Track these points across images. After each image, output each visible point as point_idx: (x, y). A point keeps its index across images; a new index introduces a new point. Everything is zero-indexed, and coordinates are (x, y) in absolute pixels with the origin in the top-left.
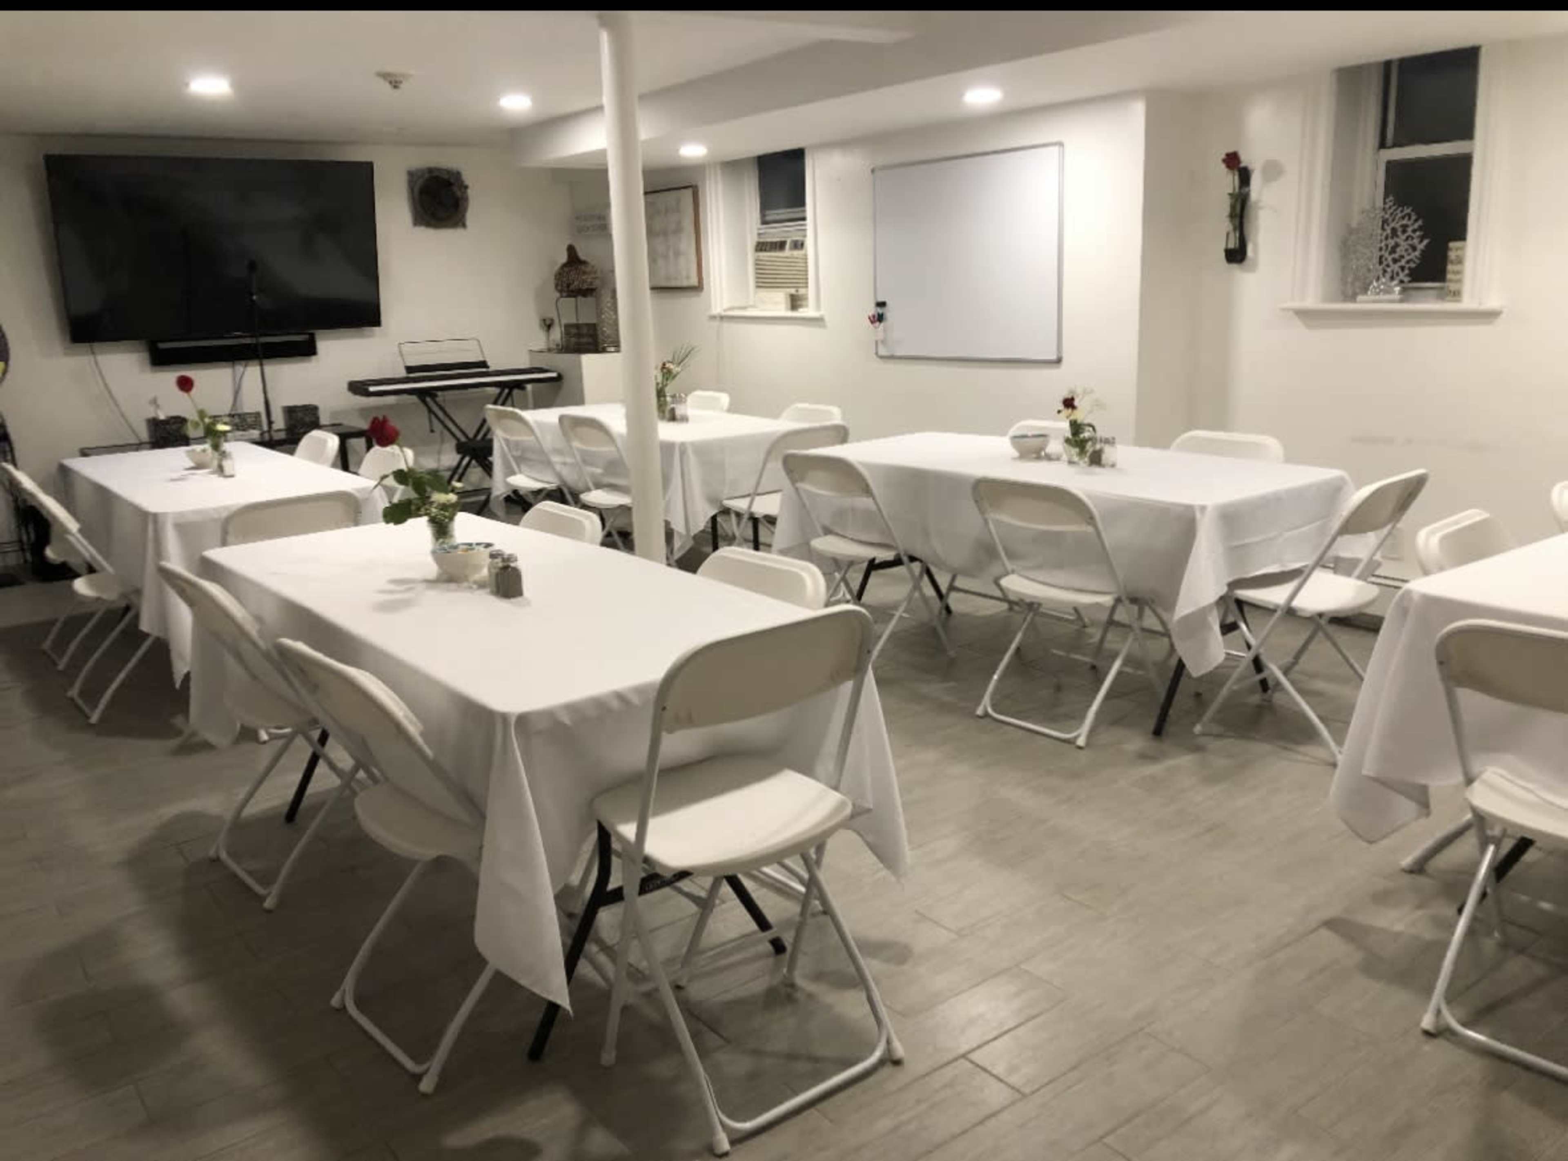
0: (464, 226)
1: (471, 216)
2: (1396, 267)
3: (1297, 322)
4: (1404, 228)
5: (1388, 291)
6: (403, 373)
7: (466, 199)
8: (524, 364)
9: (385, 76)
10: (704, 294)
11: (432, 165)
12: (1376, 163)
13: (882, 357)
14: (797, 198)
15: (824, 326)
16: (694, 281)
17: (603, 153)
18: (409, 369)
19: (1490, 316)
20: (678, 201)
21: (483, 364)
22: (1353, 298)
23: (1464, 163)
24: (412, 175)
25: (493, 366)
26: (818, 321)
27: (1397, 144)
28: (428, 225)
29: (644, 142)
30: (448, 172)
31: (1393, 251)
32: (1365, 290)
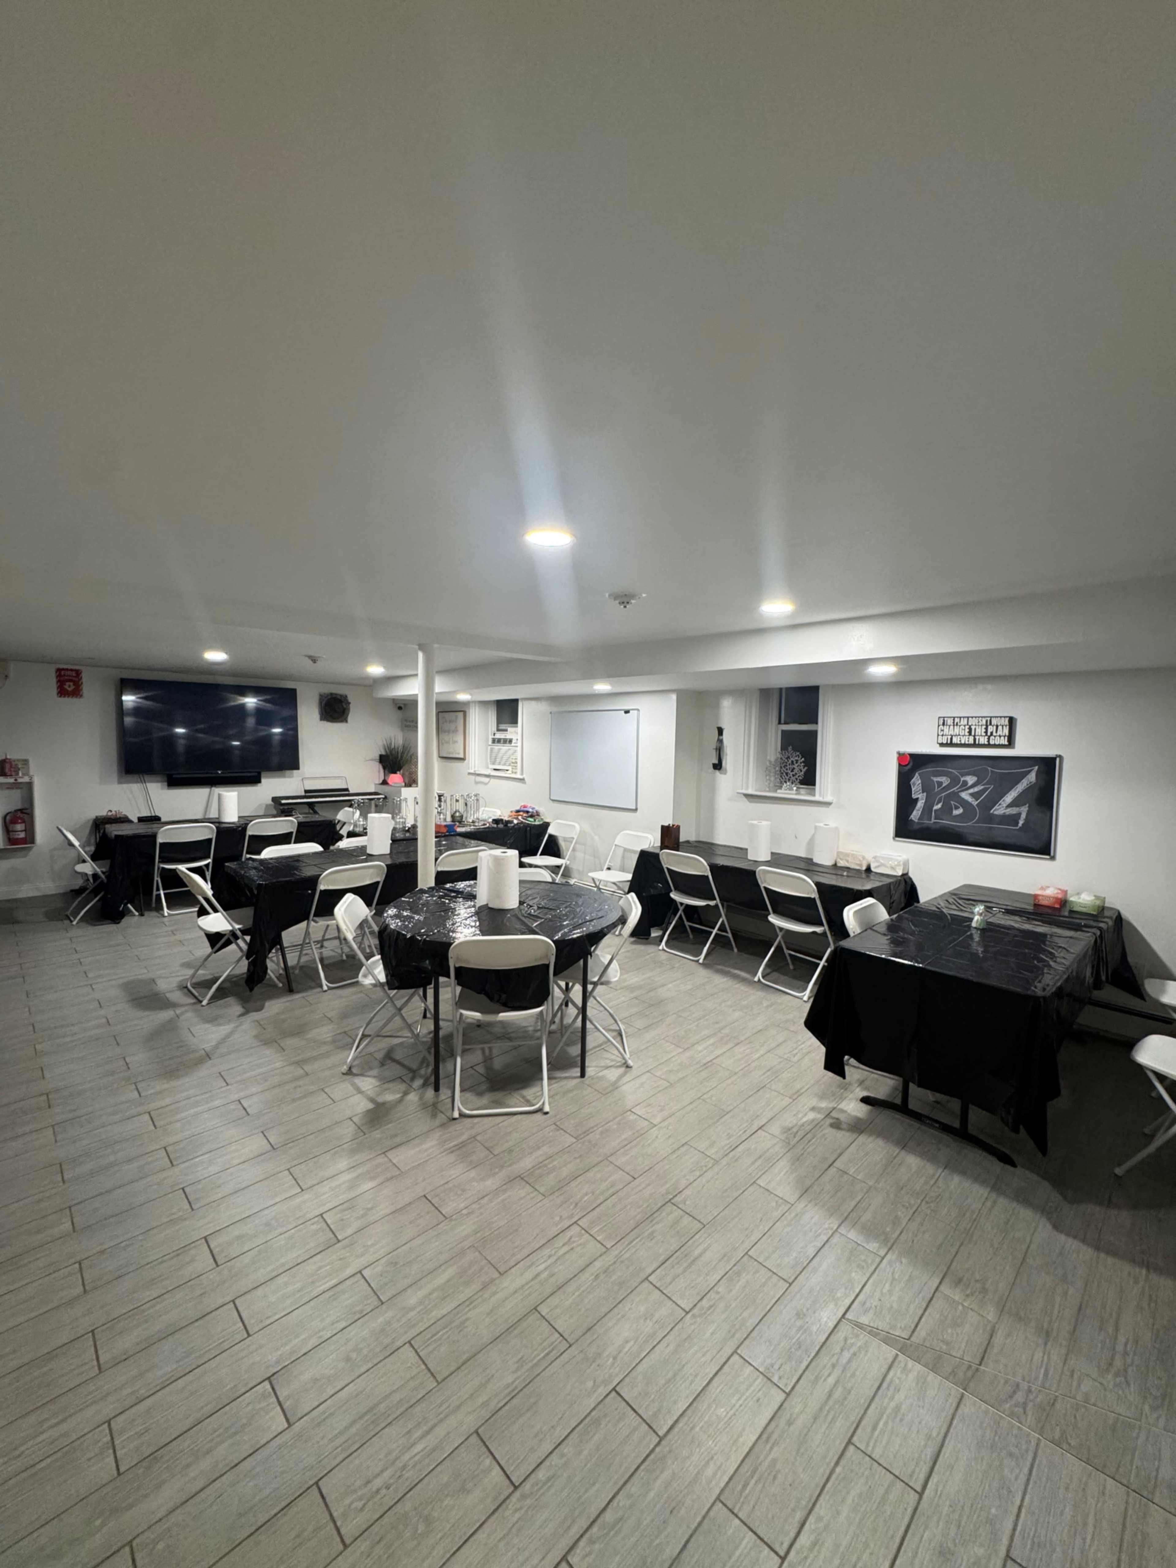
0: (347, 722)
1: (350, 718)
2: (793, 778)
3: (745, 799)
4: (797, 761)
5: (791, 789)
6: (303, 794)
7: (349, 709)
8: (372, 790)
9: (310, 657)
10: (466, 761)
11: (334, 692)
12: (777, 733)
13: (553, 800)
14: (514, 721)
15: (525, 783)
16: (462, 756)
17: (417, 695)
18: (306, 791)
19: (828, 804)
20: (457, 717)
21: (347, 790)
22: (775, 791)
23: (814, 734)
24: (322, 697)
25: (352, 791)
26: (522, 780)
27: (786, 723)
28: (328, 720)
29: (437, 693)
30: (341, 696)
31: (792, 771)
32: (781, 788)
